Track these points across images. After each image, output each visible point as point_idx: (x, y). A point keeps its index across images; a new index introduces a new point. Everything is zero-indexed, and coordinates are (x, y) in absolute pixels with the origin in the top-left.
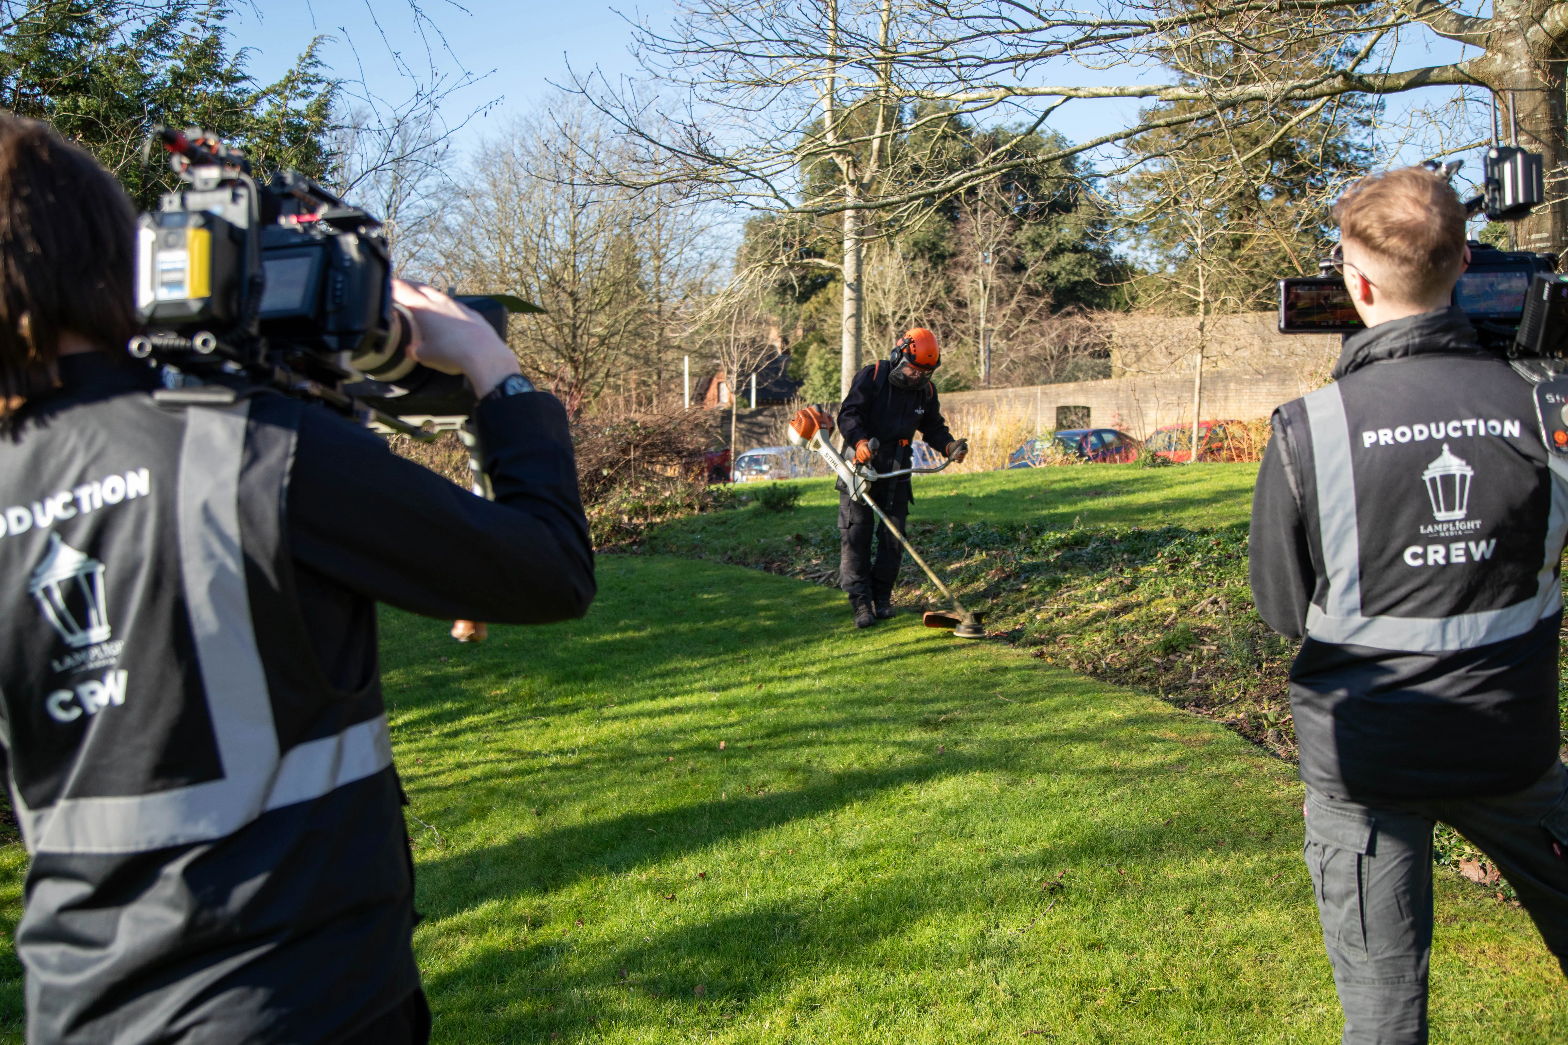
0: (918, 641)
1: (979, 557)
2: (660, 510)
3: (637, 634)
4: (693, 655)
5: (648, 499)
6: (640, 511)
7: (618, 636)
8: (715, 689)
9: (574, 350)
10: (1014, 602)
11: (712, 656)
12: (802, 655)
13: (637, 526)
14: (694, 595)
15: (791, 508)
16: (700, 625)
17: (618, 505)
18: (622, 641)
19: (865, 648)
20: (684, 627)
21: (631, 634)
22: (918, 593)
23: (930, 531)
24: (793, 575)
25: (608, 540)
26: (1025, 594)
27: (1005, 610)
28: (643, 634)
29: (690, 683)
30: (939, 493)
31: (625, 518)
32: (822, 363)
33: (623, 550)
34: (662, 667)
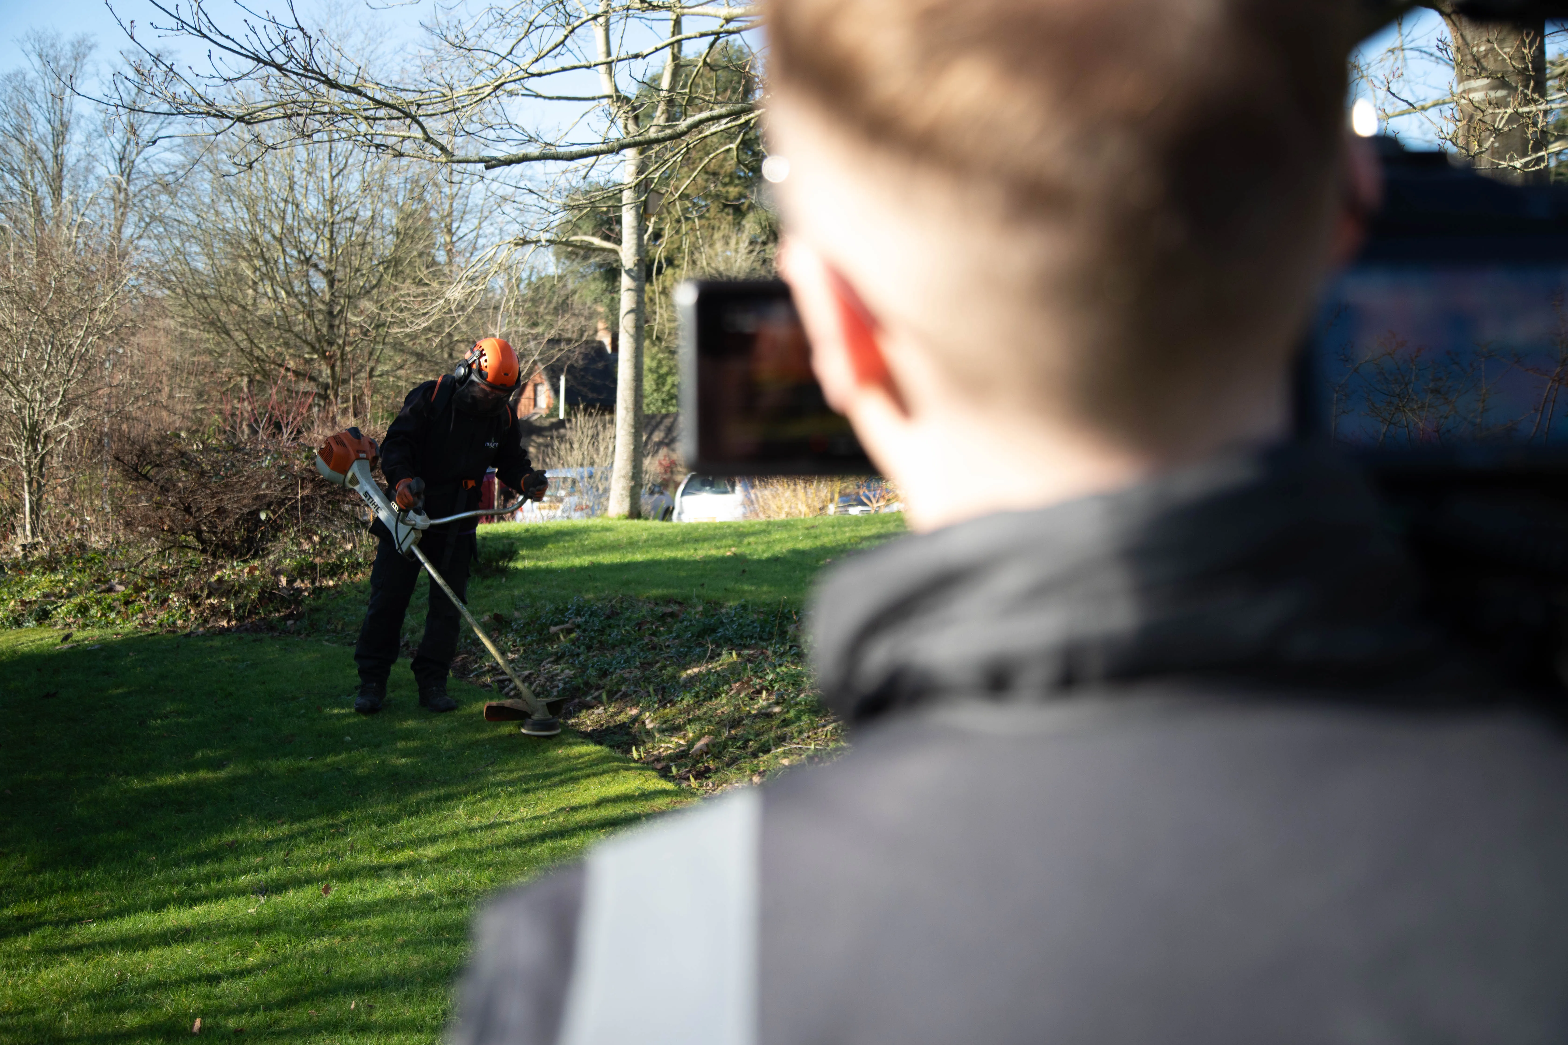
0: (600, 803)
1: (729, 657)
2: (334, 570)
3: (211, 775)
4: (270, 818)
5: (318, 554)
6: (305, 570)
7: (182, 777)
8: (265, 890)
9: (331, 343)
10: (758, 734)
11: (299, 819)
12: (423, 825)
13: (300, 591)
14: (319, 709)
15: (504, 571)
16: (305, 763)
17: (279, 561)
18: (183, 788)
19: (524, 812)
20: (280, 766)
21: (202, 774)
22: (634, 712)
23: (672, 615)
24: (478, 676)
25: (253, 611)
26: (776, 722)
27: (744, 747)
28: (222, 774)
29: (234, 875)
30: (714, 552)
31: (283, 580)
32: (654, 364)
33: (271, 627)
34: (214, 841)
